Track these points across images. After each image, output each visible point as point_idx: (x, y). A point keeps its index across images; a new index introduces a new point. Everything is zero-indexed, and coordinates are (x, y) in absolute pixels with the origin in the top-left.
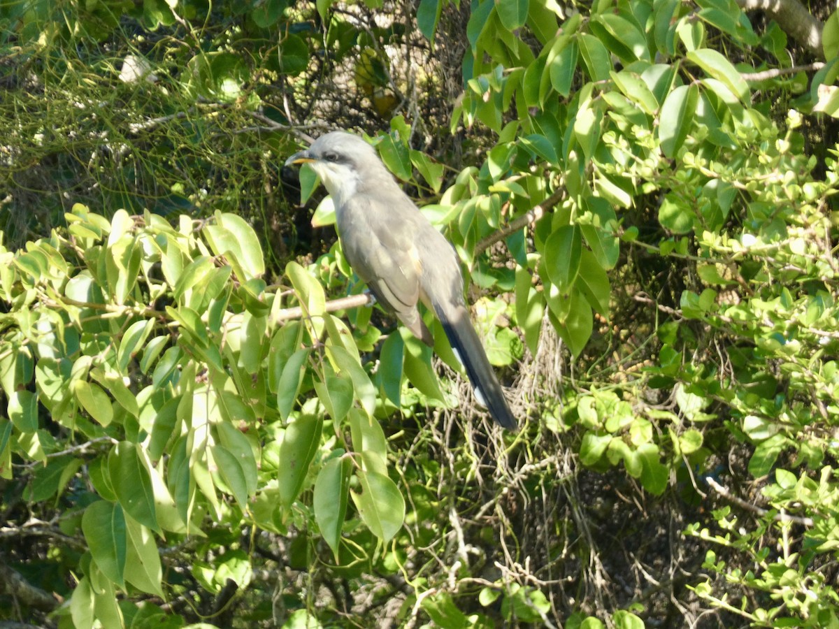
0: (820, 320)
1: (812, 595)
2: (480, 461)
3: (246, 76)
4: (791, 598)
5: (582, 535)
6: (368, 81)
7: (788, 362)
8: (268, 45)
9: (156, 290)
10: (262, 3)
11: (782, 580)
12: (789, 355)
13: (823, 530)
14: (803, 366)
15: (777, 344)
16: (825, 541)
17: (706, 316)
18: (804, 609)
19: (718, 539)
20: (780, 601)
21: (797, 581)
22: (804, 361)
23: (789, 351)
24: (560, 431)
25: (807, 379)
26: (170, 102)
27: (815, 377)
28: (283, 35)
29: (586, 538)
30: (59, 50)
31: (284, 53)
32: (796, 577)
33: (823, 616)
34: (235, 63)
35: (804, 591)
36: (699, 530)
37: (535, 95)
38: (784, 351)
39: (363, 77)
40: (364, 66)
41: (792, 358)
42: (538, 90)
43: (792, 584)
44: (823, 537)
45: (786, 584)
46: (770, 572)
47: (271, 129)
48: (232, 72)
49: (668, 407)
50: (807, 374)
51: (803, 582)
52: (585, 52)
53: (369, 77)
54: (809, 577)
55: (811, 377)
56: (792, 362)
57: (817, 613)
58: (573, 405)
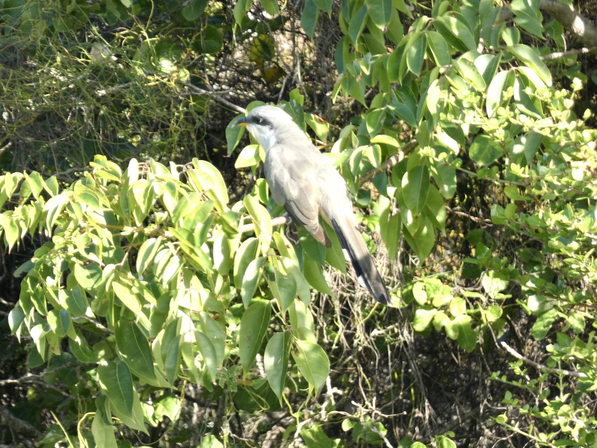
0: (593, 227)
1: (581, 423)
2: (344, 327)
3: (178, 56)
4: (565, 425)
5: (416, 380)
6: (259, 57)
7: (570, 257)
8: (193, 32)
9: (160, 216)
10: (189, 3)
11: (560, 412)
12: (570, 253)
13: (591, 377)
14: (580, 260)
15: (562, 245)
16: (592, 384)
17: (509, 223)
18: (575, 433)
19: (514, 383)
20: (558, 427)
21: (570, 413)
22: (580, 257)
23: (570, 250)
24: (401, 306)
25: (583, 270)
26: (127, 75)
27: (588, 268)
28: (204, 25)
29: (419, 382)
30: (47, 39)
31: (205, 39)
32: (569, 411)
33: (590, 438)
34: (170, 47)
35: (575, 419)
36: (500, 376)
37: (396, 73)
38: (567, 250)
39: (255, 54)
40: (256, 46)
41: (572, 254)
42: (397, 71)
43: (566, 415)
44: (591, 382)
45: (562, 415)
46: (551, 406)
47: (199, 94)
48: (168, 53)
49: (477, 289)
50: (582, 266)
51: (574, 414)
52: (432, 44)
53: (259, 54)
54: (579, 410)
55: (585, 268)
56: (572, 257)
57: (585, 435)
58: (410, 288)
